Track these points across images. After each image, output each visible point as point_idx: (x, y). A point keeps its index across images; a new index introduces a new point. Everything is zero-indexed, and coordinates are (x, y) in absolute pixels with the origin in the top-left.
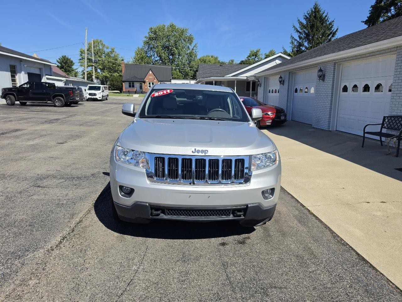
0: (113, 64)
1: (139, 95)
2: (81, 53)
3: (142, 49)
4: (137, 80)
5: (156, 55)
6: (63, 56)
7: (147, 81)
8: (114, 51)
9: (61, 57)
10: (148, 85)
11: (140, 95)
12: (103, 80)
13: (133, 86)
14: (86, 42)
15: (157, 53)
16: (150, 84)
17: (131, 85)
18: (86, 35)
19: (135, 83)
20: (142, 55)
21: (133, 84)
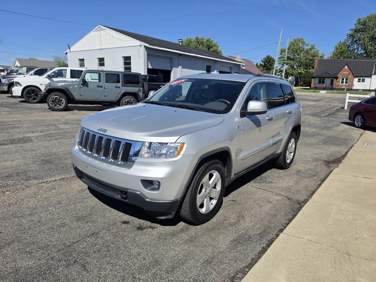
0: (311, 60)
1: (326, 91)
2: (281, 52)
3: (344, 43)
4: (327, 76)
5: (360, 49)
6: (267, 56)
7: (340, 76)
8: (313, 48)
9: (266, 57)
10: (341, 81)
11: (328, 91)
12: (297, 76)
13: (323, 82)
14: (280, 41)
15: (361, 46)
16: (343, 80)
17: (322, 80)
18: (281, 35)
19: (326, 79)
20: (343, 50)
21: (324, 80)
